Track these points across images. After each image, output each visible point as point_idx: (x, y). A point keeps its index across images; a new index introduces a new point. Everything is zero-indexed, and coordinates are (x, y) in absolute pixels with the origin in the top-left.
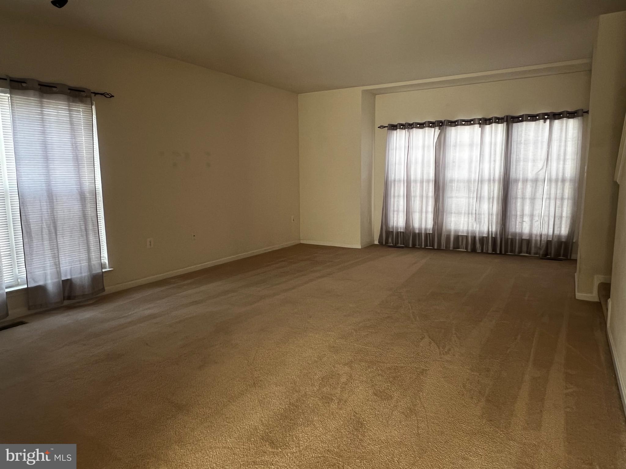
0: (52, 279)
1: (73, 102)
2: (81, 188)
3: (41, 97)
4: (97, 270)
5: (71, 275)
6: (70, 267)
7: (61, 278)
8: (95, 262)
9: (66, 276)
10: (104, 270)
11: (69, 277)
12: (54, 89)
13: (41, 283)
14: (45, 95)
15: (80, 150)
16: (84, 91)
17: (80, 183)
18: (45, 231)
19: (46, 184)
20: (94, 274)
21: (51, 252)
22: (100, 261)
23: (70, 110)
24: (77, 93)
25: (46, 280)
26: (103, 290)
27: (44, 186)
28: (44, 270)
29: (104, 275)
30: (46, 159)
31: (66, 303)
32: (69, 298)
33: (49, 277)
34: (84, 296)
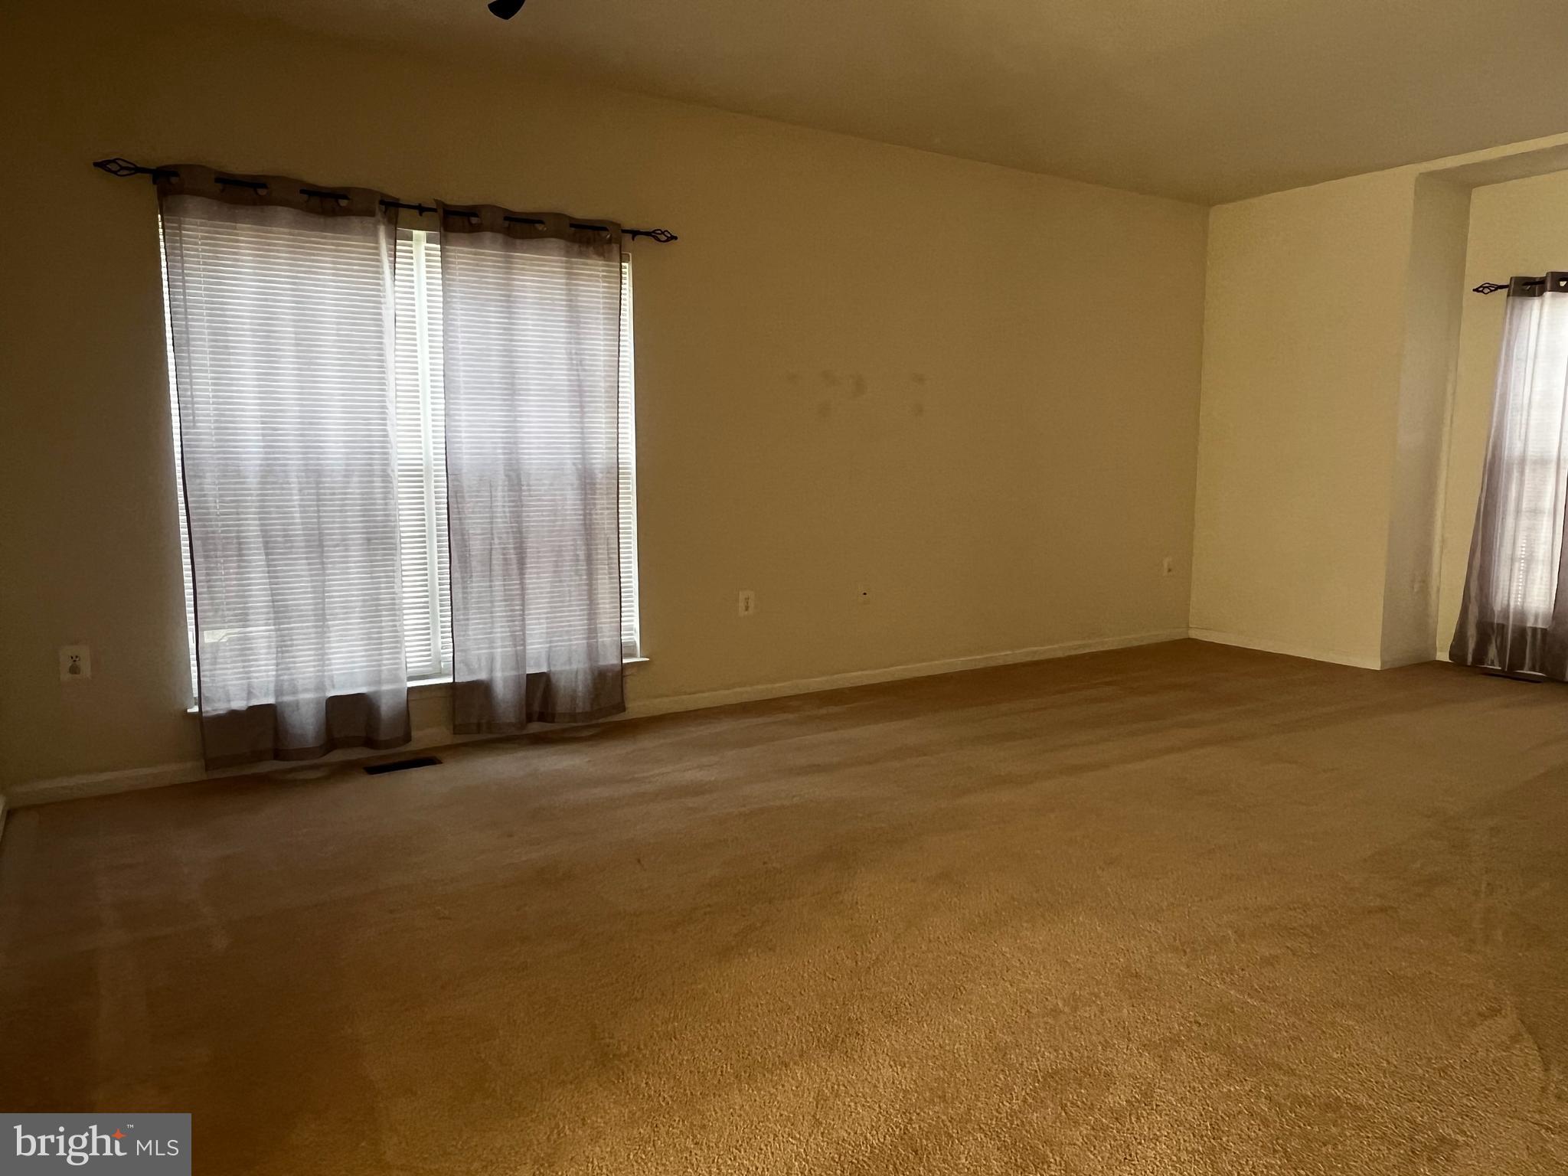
0: (503, 670)
1: (581, 255)
2: (584, 459)
3: (509, 246)
4: (610, 659)
5: (549, 665)
6: (548, 645)
7: (525, 671)
8: (606, 637)
9: (538, 665)
10: (625, 661)
11: (544, 669)
12: (540, 227)
13: (482, 676)
14: (518, 242)
15: (590, 370)
16: (605, 229)
17: (584, 451)
18: (497, 557)
19: (505, 448)
20: (602, 666)
21: (506, 606)
22: (618, 638)
23: (570, 275)
24: (590, 233)
25: (491, 670)
26: (621, 707)
27: (500, 454)
28: (489, 648)
29: (628, 672)
30: (511, 390)
31: (535, 727)
32: (543, 717)
33: (498, 665)
34: (573, 716)
